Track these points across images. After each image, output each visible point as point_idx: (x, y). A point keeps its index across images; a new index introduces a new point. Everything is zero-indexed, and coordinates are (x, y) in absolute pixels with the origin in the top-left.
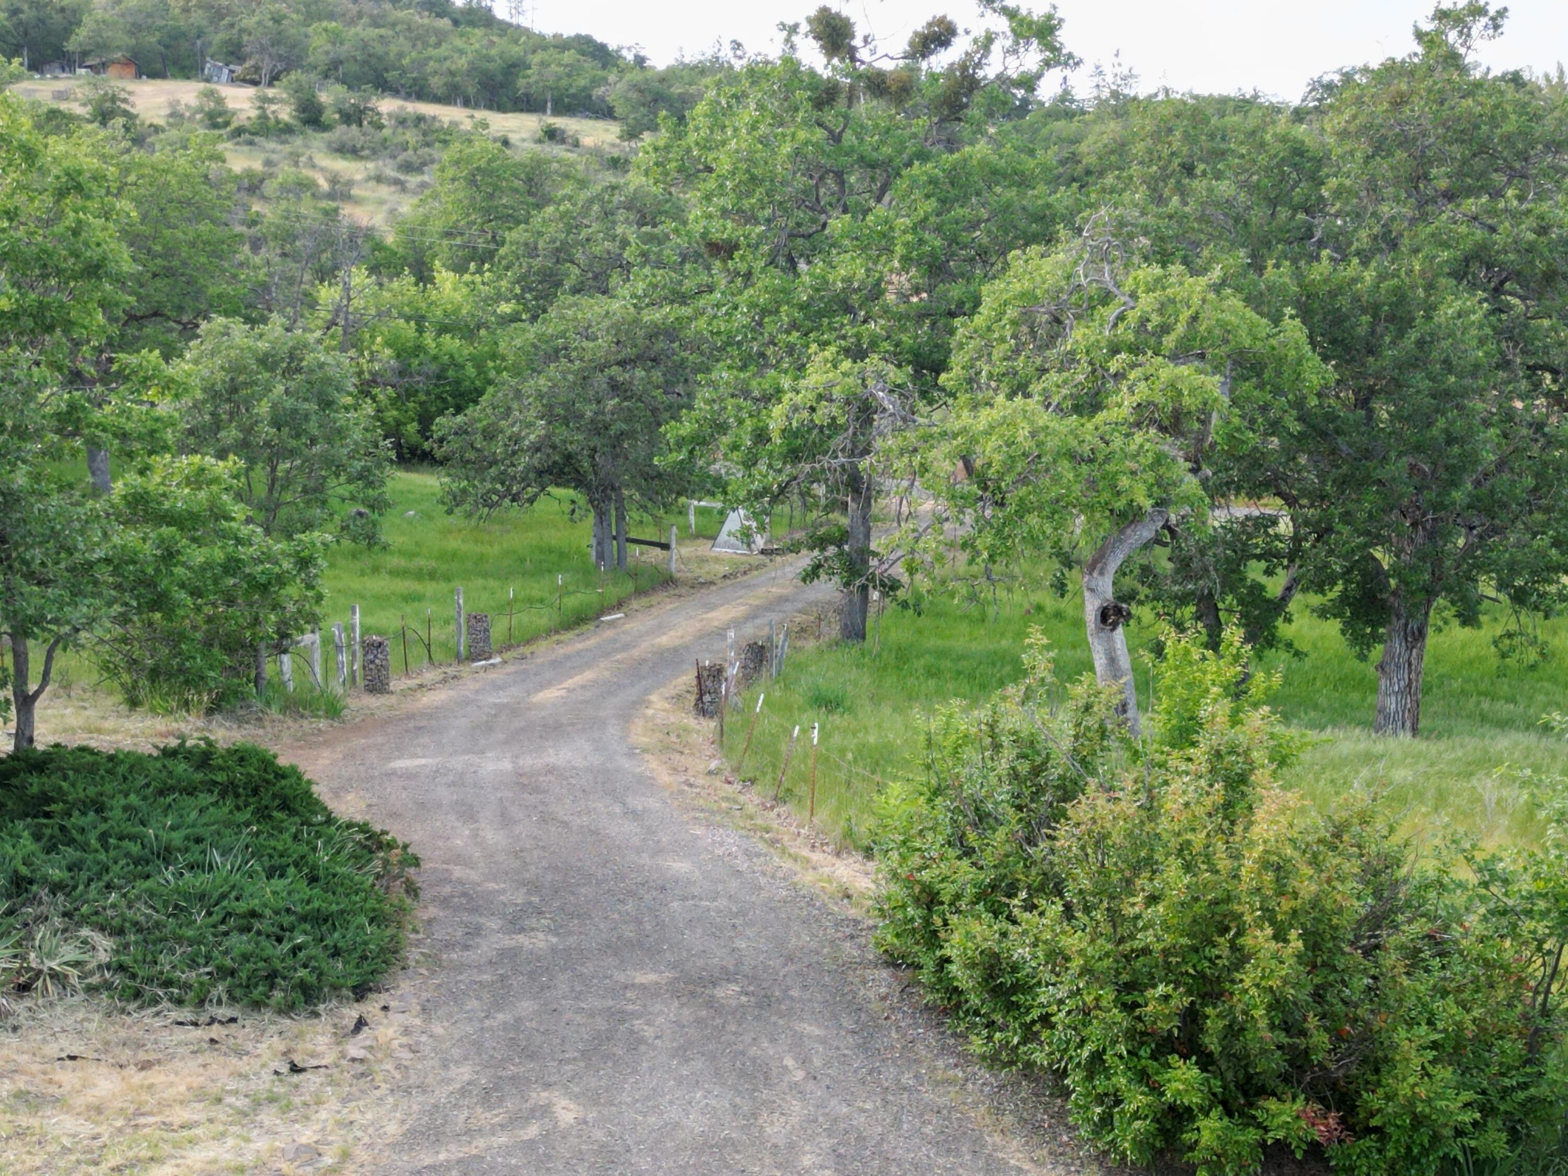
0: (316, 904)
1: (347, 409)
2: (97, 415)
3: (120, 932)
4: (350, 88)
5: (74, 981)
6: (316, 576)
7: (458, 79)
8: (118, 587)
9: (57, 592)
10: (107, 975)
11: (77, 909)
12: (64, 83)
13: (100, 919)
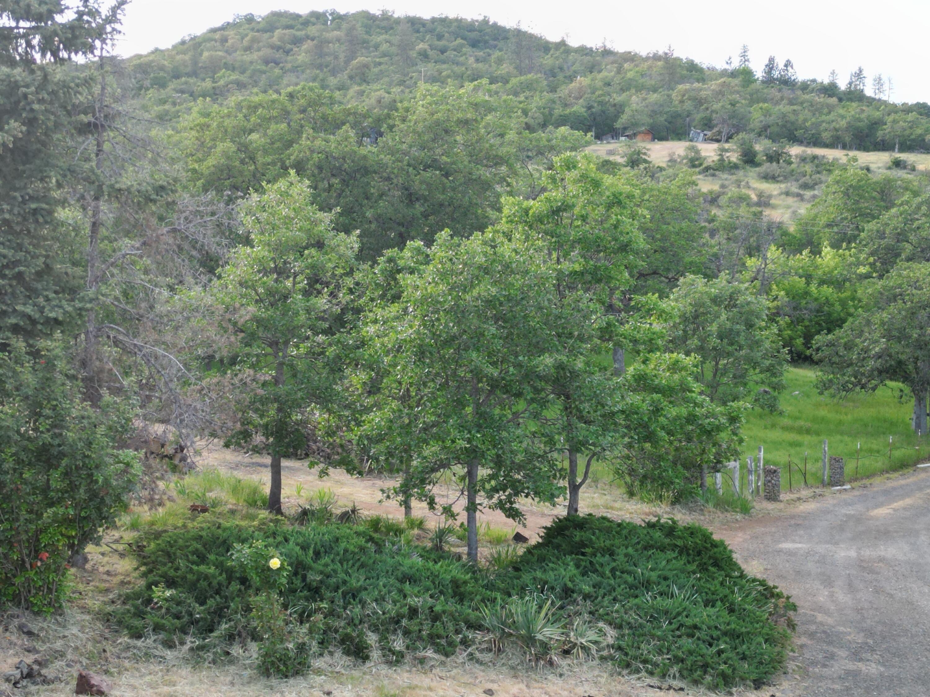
0: (733, 626)
1: (761, 329)
2: (621, 330)
3: (619, 627)
4: (774, 141)
5: (594, 652)
6: (738, 427)
7: (840, 133)
8: (627, 427)
9: (595, 428)
10: (612, 651)
11: (597, 611)
12: (613, 145)
13: (609, 618)
